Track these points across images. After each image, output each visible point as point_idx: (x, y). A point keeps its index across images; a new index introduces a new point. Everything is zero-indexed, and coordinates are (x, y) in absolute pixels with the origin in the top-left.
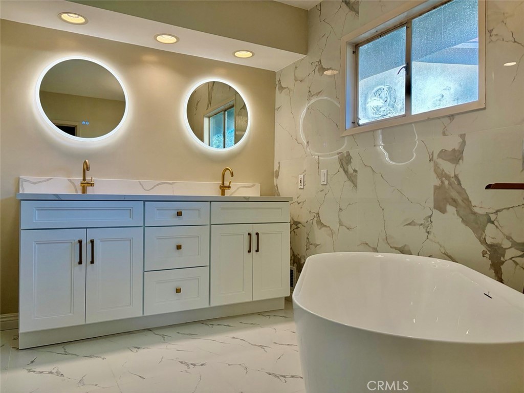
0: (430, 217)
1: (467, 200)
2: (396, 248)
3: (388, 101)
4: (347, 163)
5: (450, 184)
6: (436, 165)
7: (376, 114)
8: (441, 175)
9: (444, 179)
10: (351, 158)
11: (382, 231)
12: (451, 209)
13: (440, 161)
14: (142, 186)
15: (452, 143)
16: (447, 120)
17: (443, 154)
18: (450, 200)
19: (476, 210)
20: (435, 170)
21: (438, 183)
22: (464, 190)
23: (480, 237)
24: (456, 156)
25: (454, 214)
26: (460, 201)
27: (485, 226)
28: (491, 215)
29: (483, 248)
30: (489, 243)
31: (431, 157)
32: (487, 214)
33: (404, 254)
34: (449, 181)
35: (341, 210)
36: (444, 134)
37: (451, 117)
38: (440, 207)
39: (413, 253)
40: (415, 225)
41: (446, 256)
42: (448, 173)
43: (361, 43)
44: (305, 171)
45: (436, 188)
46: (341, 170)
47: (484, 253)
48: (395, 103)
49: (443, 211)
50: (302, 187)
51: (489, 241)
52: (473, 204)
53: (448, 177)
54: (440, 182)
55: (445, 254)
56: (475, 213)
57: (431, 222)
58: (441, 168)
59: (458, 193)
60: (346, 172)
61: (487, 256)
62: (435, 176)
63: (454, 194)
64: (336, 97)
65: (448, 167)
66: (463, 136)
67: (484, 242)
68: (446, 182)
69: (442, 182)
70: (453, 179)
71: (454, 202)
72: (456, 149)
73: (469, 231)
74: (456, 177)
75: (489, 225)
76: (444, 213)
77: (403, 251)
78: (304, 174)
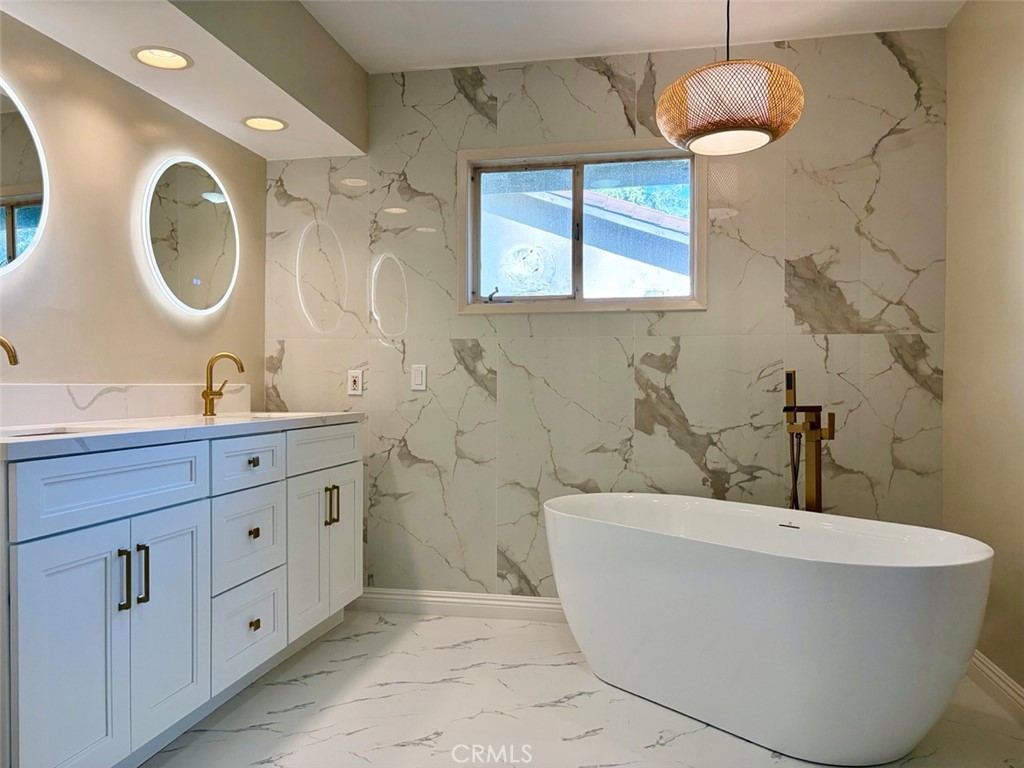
0: (630, 439)
1: (683, 419)
2: (573, 486)
3: (541, 270)
4: (473, 359)
5: (659, 397)
6: (638, 371)
7: (517, 286)
8: (645, 385)
9: (650, 391)
10: (482, 350)
11: (546, 463)
12: (660, 430)
13: (644, 368)
15: (662, 347)
16: (654, 317)
17: (648, 358)
18: (659, 418)
19: (694, 430)
20: (636, 379)
21: (641, 395)
22: (678, 405)
23: (700, 462)
24: (668, 364)
25: (665, 435)
26: (673, 420)
27: (706, 449)
28: (713, 436)
29: (703, 475)
30: (710, 468)
31: (630, 361)
32: (708, 435)
33: (587, 493)
34: (657, 393)
35: (460, 432)
36: (650, 333)
37: (661, 313)
38: (645, 426)
39: (602, 489)
40: (605, 451)
41: (652, 489)
42: (655, 383)
43: (486, 168)
44: (366, 363)
45: (638, 402)
46: (461, 368)
47: (705, 481)
48: (553, 275)
49: (649, 432)
50: (359, 393)
51: (710, 467)
52: (691, 423)
53: (655, 389)
54: (644, 395)
55: (652, 486)
56: (693, 434)
57: (632, 446)
58: (646, 376)
59: (671, 409)
60: (472, 372)
61: (709, 483)
62: (637, 387)
63: (665, 411)
64: (447, 247)
65: (656, 377)
66: (676, 340)
67: (704, 467)
68: (654, 395)
69: (648, 395)
70: (663, 392)
71: (666, 422)
72: (667, 354)
73: (685, 456)
74: (667, 389)
75: (711, 447)
76: (650, 434)
77: (585, 488)
78: (364, 368)
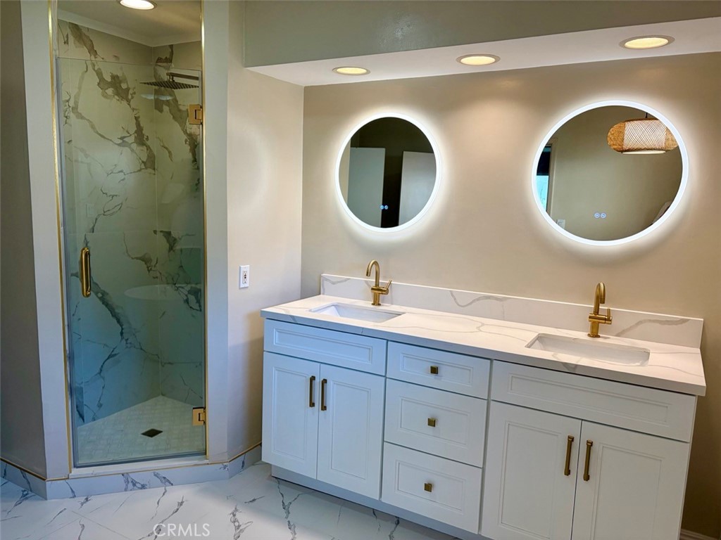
14: (455, 299)
